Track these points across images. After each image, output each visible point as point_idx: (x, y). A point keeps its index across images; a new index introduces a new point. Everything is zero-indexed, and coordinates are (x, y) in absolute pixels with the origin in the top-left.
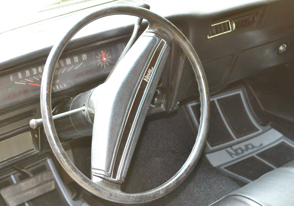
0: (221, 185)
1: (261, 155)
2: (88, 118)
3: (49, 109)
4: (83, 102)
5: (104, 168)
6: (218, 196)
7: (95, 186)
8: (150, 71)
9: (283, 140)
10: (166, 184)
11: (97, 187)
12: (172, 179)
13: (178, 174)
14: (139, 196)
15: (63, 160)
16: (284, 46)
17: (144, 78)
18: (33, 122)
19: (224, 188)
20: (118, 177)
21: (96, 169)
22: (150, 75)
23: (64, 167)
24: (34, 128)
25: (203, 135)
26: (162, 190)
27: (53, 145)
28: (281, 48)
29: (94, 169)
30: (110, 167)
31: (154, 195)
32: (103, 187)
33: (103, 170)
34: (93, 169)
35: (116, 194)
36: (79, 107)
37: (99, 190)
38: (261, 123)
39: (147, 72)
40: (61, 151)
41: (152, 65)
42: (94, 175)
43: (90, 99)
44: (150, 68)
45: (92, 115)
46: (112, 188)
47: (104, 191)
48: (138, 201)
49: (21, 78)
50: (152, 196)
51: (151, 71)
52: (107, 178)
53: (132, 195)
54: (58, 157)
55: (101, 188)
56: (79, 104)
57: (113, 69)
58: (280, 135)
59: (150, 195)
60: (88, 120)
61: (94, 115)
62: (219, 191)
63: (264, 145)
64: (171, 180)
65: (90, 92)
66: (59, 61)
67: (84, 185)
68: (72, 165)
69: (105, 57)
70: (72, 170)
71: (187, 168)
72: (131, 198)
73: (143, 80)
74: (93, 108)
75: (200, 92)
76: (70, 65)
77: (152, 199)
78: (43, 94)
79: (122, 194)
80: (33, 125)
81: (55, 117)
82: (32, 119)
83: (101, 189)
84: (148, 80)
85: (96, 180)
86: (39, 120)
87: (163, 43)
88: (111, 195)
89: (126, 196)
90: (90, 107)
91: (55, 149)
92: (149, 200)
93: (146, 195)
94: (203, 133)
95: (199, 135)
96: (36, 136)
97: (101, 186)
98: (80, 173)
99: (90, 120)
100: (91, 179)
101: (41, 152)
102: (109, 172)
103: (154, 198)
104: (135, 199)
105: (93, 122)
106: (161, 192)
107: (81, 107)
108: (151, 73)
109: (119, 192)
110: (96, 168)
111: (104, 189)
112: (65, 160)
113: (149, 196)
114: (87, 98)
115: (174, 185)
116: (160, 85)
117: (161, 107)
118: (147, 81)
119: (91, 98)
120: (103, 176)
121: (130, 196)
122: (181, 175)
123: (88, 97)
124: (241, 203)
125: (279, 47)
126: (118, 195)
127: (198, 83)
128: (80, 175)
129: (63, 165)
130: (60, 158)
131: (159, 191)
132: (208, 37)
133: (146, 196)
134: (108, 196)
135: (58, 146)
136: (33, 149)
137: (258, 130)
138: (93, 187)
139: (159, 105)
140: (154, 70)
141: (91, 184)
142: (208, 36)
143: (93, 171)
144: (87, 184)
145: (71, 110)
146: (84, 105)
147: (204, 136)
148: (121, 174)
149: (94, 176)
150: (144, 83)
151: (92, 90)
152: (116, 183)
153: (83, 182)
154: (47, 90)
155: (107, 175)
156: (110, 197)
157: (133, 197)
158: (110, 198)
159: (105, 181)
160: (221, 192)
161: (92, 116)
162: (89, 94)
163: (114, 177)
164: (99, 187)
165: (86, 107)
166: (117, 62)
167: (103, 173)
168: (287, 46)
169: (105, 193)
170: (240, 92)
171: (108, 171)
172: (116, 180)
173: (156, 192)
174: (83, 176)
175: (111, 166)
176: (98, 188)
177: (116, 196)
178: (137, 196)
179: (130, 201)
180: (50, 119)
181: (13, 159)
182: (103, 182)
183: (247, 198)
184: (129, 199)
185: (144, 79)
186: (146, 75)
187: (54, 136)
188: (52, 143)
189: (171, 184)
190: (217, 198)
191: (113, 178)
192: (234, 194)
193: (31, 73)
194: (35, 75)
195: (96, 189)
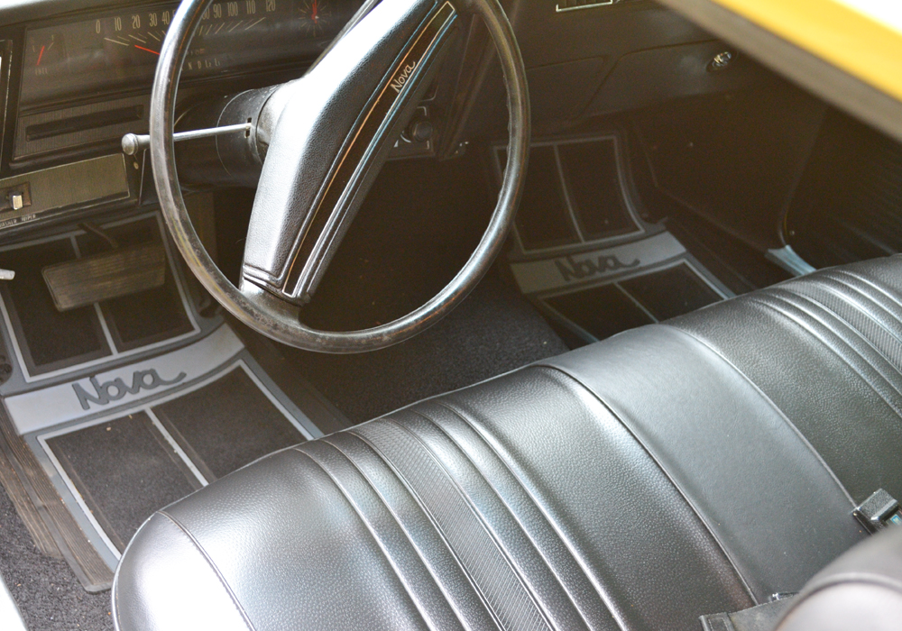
0: (527, 339)
1: (630, 285)
2: (253, 149)
3: (167, 120)
4: (249, 113)
5: (269, 267)
6: (515, 361)
7: (244, 303)
8: (408, 69)
9: (685, 261)
10: (399, 321)
11: (248, 305)
12: (414, 314)
13: (429, 304)
14: (337, 339)
15: (183, 237)
16: (726, 56)
17: (393, 82)
18: (130, 139)
19: (531, 345)
20: (297, 291)
21: (253, 266)
22: (406, 79)
23: (183, 250)
24: (131, 153)
25: (499, 230)
26: (389, 333)
27: (166, 200)
28: (718, 59)
29: (249, 265)
30: (283, 265)
31: (370, 342)
32: (261, 306)
33: (267, 272)
34: (246, 264)
35: (287, 326)
36: (237, 122)
37: (251, 313)
38: (646, 215)
39: (401, 71)
40: (181, 217)
41: (415, 57)
42: (246, 279)
43: (265, 108)
44: (409, 62)
45: (263, 145)
46: (281, 313)
47: (262, 316)
48: (332, 350)
49: (120, 30)
50: (364, 342)
51: (411, 68)
52: (273, 289)
53: (321, 334)
54: (173, 227)
55: (256, 308)
56: (239, 112)
57: (330, 47)
58: (681, 249)
59: (361, 339)
60: (254, 155)
61: (267, 145)
62: (520, 350)
63: (644, 263)
64: (412, 315)
65: (268, 92)
66: (211, 7)
67: (221, 297)
68: (201, 250)
69: (319, 14)
70: (198, 262)
71: (452, 295)
72: (318, 340)
73: (389, 87)
74: (269, 131)
75: (511, 133)
76: (235, 19)
77: (364, 349)
78: (161, 83)
79: (299, 328)
80: (129, 148)
81: (177, 136)
82: (128, 133)
83: (255, 312)
84: (400, 89)
85: (248, 289)
86: (143, 138)
87: (448, 10)
88: (275, 327)
89: (309, 334)
90: (261, 127)
91: (168, 210)
92: (356, 350)
93: (353, 338)
94: (500, 226)
95: (491, 229)
96: (136, 166)
97: (256, 304)
98: (215, 270)
99: (256, 155)
100: (238, 288)
101: (142, 202)
102: (280, 278)
103: (369, 348)
104: (328, 344)
105: (263, 160)
106: (386, 338)
107: (243, 122)
108: (409, 75)
109: (294, 324)
110: (255, 264)
111: (262, 312)
112: (186, 237)
113: (359, 343)
114: (258, 106)
115: (416, 328)
116: (429, 98)
117: (426, 146)
118: (397, 90)
119: (266, 106)
120: (264, 284)
121: (317, 336)
122: (435, 309)
123: (261, 102)
124: (555, 387)
125: (715, 56)
126: (290, 330)
127: (510, 113)
128: (215, 274)
129: (182, 247)
130: (177, 229)
131: (381, 335)
132: (557, 10)
133: (351, 342)
134: (270, 328)
135: (176, 203)
136: (126, 194)
137: (637, 229)
138: (239, 303)
139: (421, 141)
140: (417, 68)
141: (236, 296)
142: (557, 6)
143: (246, 268)
144: (226, 295)
145: (219, 126)
146: (249, 121)
147: (502, 232)
148: (306, 285)
149: (245, 282)
150: (391, 94)
151: (272, 88)
152: (293, 304)
153: (220, 290)
154: (170, 76)
155: (273, 282)
156: (273, 331)
157: (323, 338)
158: (272, 334)
159: (267, 294)
160: (523, 352)
161: (263, 147)
162: (264, 97)
163: (290, 290)
164: (253, 305)
165: (253, 124)
166: (341, 32)
167: (266, 277)
168: (732, 57)
169: (263, 320)
170: (614, 138)
171: (278, 276)
172: (293, 296)
173: (374, 336)
174: (221, 277)
175: (286, 266)
176: (250, 308)
177: (286, 332)
178: (331, 339)
179: (315, 345)
180: (168, 141)
181: (77, 209)
182: (264, 295)
183: (571, 377)
184: (314, 341)
185: (393, 86)
186: (396, 77)
187: (170, 181)
188: (163, 195)
189: (409, 325)
190: (511, 365)
191: (285, 291)
192: (546, 364)
193: (145, 21)
194: (153, 29)
195: (245, 309)
